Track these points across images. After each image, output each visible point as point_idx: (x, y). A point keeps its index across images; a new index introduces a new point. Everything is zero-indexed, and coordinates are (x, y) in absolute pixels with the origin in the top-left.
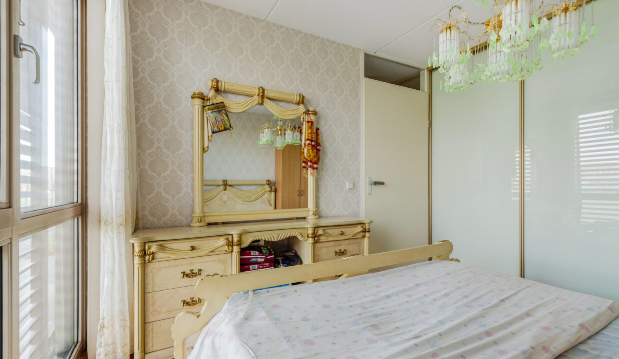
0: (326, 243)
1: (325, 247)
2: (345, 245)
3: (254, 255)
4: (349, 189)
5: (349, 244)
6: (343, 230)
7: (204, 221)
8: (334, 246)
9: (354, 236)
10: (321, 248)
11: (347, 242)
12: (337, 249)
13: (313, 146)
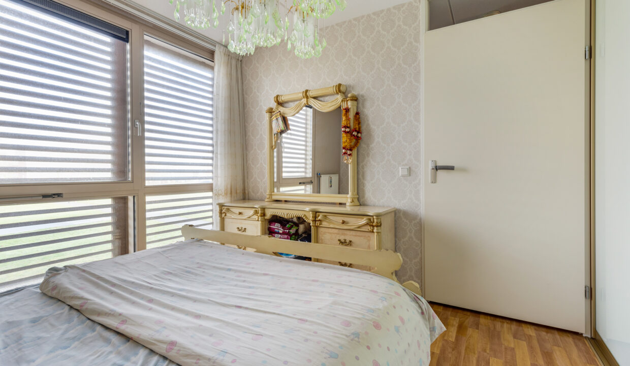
0: (330, 229)
1: (329, 233)
2: (350, 235)
3: (277, 227)
4: (403, 176)
5: (355, 236)
6: (346, 219)
7: (272, 198)
8: (339, 234)
9: (359, 227)
10: (325, 233)
11: (352, 233)
12: (342, 238)
13: (348, 132)
